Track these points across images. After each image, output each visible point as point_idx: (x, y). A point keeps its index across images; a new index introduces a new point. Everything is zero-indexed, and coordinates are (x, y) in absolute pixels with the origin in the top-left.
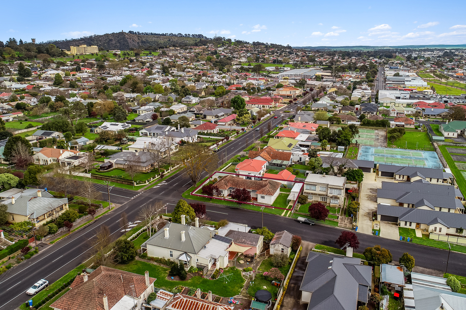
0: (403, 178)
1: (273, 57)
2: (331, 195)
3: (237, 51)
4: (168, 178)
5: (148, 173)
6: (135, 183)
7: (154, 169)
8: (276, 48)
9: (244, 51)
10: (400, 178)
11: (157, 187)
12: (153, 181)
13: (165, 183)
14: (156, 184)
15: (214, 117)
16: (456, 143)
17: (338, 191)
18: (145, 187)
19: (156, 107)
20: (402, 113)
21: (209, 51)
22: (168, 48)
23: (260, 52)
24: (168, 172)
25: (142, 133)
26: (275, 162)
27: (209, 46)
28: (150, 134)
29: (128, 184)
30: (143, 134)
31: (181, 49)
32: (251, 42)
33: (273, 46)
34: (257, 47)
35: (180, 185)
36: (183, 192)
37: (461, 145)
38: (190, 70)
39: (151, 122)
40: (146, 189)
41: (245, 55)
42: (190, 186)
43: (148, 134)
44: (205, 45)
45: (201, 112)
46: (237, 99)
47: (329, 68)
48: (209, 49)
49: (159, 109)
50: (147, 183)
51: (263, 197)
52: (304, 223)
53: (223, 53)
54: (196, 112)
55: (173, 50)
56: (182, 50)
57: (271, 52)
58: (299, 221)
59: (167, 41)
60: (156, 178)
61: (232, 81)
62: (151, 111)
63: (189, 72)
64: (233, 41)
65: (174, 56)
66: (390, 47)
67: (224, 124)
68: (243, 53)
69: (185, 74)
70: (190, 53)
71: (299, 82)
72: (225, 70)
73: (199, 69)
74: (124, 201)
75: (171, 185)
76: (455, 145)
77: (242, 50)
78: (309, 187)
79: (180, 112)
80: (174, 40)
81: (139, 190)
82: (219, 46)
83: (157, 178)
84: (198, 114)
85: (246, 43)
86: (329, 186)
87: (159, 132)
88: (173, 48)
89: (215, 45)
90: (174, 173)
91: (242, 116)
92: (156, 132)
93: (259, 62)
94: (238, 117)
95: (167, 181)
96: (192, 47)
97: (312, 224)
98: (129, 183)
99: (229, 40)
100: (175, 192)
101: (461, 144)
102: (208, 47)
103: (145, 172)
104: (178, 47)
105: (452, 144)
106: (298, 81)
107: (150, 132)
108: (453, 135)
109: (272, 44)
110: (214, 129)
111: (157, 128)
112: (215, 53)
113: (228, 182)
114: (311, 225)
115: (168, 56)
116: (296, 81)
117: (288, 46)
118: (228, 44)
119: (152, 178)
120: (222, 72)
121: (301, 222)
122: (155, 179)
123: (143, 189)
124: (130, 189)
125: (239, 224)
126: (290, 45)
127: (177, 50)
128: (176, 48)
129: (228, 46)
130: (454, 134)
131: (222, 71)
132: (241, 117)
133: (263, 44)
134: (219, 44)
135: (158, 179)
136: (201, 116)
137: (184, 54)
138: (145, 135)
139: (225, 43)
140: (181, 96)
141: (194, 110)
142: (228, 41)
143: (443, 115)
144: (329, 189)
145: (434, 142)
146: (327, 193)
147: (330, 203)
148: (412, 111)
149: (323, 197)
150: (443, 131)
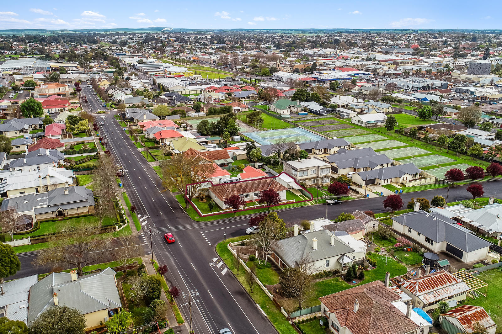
0: (322, 151)
2: (322, 176)
6: (117, 228)
11: (145, 223)
16: (300, 118)
17: (327, 170)
18: (133, 228)
20: (217, 99)
26: (218, 162)
35: (169, 213)
36: (187, 217)
37: (303, 119)
42: (179, 209)
50: (127, 223)
52: (334, 204)
58: (329, 204)
67: (59, 137)
71: (49, 76)
75: (157, 216)
76: (299, 119)
78: (301, 174)
81: (134, 233)
91: (77, 124)
94: (72, 126)
95: (141, 213)
97: (341, 203)
98: (108, 230)
101: (303, 118)
105: (297, 119)
106: (47, 76)
108: (288, 112)
114: (340, 203)
116: (45, 76)
119: (124, 216)
121: (332, 204)
123: (135, 231)
132: (76, 126)
144: (320, 170)
145: (285, 120)
146: (318, 174)
147: (322, 183)
148: (222, 97)
149: (316, 179)
150: (276, 110)
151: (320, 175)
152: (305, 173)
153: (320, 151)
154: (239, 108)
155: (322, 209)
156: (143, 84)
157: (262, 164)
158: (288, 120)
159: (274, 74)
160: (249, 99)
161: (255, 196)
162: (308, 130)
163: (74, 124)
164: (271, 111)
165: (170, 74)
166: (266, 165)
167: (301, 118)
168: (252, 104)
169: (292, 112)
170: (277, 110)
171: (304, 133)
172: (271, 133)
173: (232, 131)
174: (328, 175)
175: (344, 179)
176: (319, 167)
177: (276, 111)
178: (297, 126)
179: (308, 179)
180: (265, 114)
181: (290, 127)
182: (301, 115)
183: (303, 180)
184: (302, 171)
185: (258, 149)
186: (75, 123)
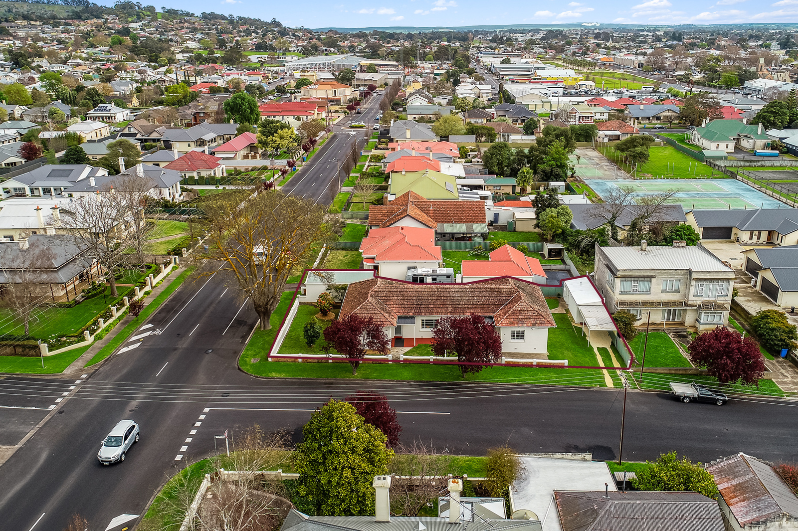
0: (759, 238)
1: (251, 40)
2: (698, 301)
3: (173, 31)
4: (153, 312)
5: (77, 303)
6: (44, 348)
7: (94, 288)
8: (251, 24)
9: (188, 31)
10: (751, 238)
11: (131, 347)
12: (107, 330)
13: (153, 329)
14: (121, 338)
15: (192, 144)
16: (751, 161)
17: (718, 285)
18: (89, 356)
19: (24, 132)
20: (588, 117)
21: (109, 28)
22: (13, 22)
23: (222, 32)
24: (147, 293)
25: (8, 192)
26: (448, 228)
27: (107, 19)
28: (32, 190)
29: (15, 354)
30: (9, 195)
31: (43, 24)
32: (198, 13)
33: (244, 21)
34: (212, 22)
35: (211, 332)
36: (236, 353)
37: (759, 164)
38: (79, 61)
39: (22, 166)
40: (89, 363)
41: (191, 36)
42: (246, 328)
43: (28, 192)
44: (98, 17)
45: (154, 135)
46: (239, 101)
47: (374, 55)
48: (110, 25)
49: (36, 134)
50: (90, 339)
51: (518, 335)
52: (694, 400)
53: (143, 33)
54: (139, 136)
55: (25, 26)
56: (46, 26)
57: (244, 32)
58: (677, 399)
59: (4, 11)
60: (114, 318)
61: (192, 79)
62: (12, 142)
63: (79, 65)
64: (159, 10)
65: (31, 37)
66: (447, 28)
67: (232, 156)
68: (186, 33)
69: (71, 69)
70: (68, 32)
71: (339, 74)
72: (164, 60)
73: (104, 61)
74: (21, 428)
75: (178, 333)
76: (748, 164)
77: (182, 28)
78: (629, 285)
79: (94, 138)
80: (21, 10)
81: (68, 371)
82: (130, 20)
83: (116, 315)
84: (146, 141)
85: (188, 14)
86: (694, 276)
87: (62, 183)
88: (25, 23)
89: (122, 17)
90: (165, 292)
91: (273, 135)
92: (52, 184)
93: (226, 48)
94: (264, 138)
95: (157, 321)
96: (70, 21)
97: (725, 402)
98: (19, 350)
99: (151, 9)
100: (207, 358)
101: (759, 161)
102: (106, 22)
103: (64, 300)
104: (36, 21)
105: (742, 163)
106: (337, 74)
107: (34, 186)
108: (727, 147)
109: (240, 18)
110: (216, 169)
111: (52, 175)
112: (126, 32)
113: (387, 300)
114: (720, 403)
115: (16, 37)
116: (333, 74)
117: (274, 21)
118: (149, 16)
119: (101, 320)
120: (157, 64)
121: (687, 400)
122: (111, 321)
123: (79, 364)
124: (31, 373)
125: (559, 456)
126: (277, 20)
127: (35, 27)
128: (32, 22)
129: (152, 20)
130: (728, 145)
131: (156, 62)
132: (270, 137)
133: (223, 17)
134: (130, 15)
135: (119, 318)
136: (158, 144)
137: (55, 34)
138: (17, 196)
139: (144, 14)
140: (84, 105)
141: (133, 130)
142: (149, 10)
143: (664, 116)
144: (693, 283)
145: (710, 162)
146: (686, 295)
147: (697, 325)
148: (602, 114)
149: (675, 308)
150: (701, 141)
151: (691, 298)
152: (642, 285)
153: (755, 238)
154: (618, 133)
155: (644, 409)
156: (478, 91)
157: (560, 246)
158: (718, 163)
159: (747, 83)
160: (659, 122)
161: (425, 329)
162: (756, 186)
163: (267, 134)
164: (692, 145)
165: (541, 79)
166: (568, 250)
167: (754, 161)
168: (659, 130)
169: (738, 149)
170: (704, 140)
171: (741, 192)
172: (656, 185)
173: (552, 170)
174: (721, 301)
175: (773, 325)
176: (690, 272)
177: (701, 144)
178: (733, 176)
179: (645, 304)
180: (672, 148)
181: (713, 177)
182: (761, 155)
183: (632, 304)
184: (632, 277)
185: (563, 209)
186: (269, 132)
